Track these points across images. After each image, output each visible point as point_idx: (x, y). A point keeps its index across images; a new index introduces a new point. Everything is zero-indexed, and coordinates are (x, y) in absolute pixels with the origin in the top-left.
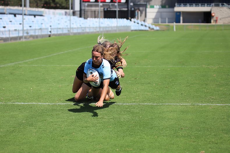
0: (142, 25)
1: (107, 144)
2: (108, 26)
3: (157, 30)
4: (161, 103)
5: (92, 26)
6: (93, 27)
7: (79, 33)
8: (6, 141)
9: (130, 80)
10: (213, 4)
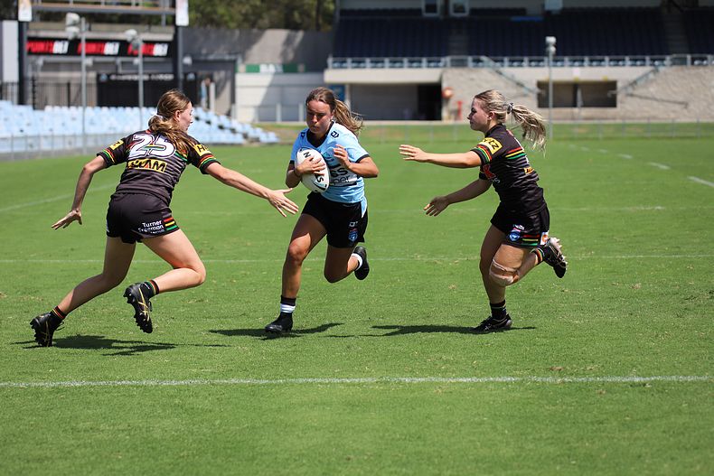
0: (221, 127)
2: (112, 132)
3: (271, 144)
4: (282, 378)
5: (58, 131)
6: (64, 137)
7: (18, 156)
9: (183, 307)
10: (448, 59)
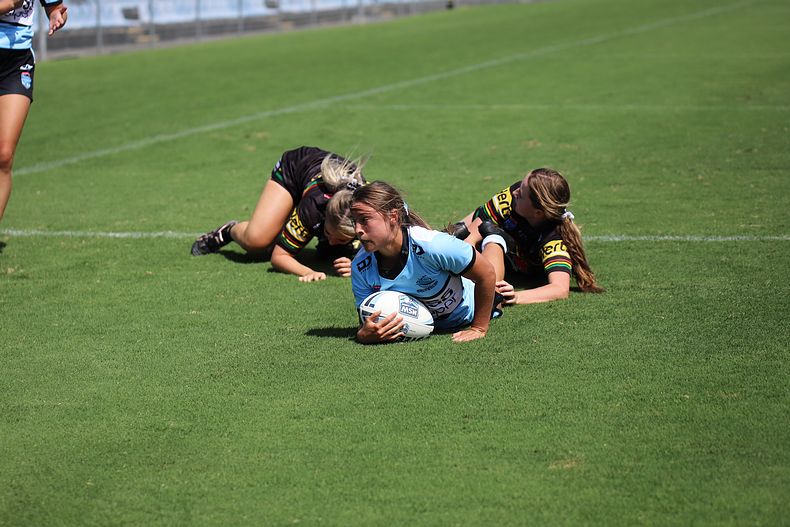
1: (650, 377)
8: (305, 366)
9: (730, 156)
